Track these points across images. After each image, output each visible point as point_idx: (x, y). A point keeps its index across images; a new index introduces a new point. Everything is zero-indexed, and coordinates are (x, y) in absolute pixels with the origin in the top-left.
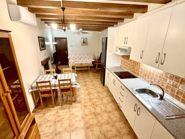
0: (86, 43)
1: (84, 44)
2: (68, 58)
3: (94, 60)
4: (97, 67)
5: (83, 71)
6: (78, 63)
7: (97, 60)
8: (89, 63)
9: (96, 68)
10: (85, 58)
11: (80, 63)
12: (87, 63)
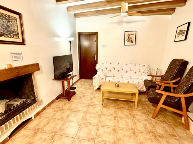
0: (132, 42)
1: (130, 43)
2: (97, 68)
3: (150, 78)
4: (164, 104)
5: (118, 103)
6: (112, 79)
7: (158, 78)
8: (136, 82)
9: (160, 105)
10: (129, 71)
11: (116, 80)
12: (131, 82)
